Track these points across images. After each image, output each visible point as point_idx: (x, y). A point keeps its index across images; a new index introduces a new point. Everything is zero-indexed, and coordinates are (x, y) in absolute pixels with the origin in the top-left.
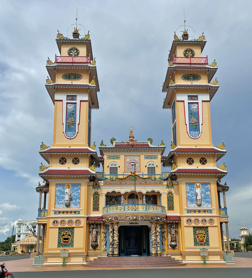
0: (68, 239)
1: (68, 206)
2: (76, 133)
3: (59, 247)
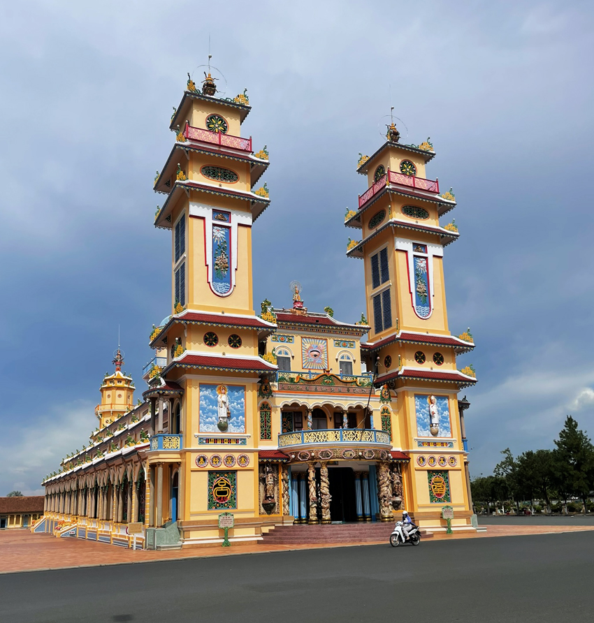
0: (225, 493)
1: (223, 428)
2: (233, 286)
3: (210, 508)
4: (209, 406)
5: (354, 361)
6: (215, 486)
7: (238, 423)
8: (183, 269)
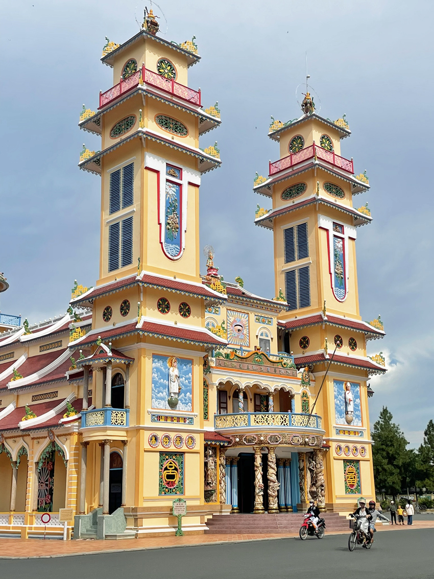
0: (172, 477)
1: (173, 404)
2: (182, 249)
3: (160, 494)
4: (160, 379)
5: (272, 339)
6: (165, 470)
7: (186, 400)
8: (128, 223)
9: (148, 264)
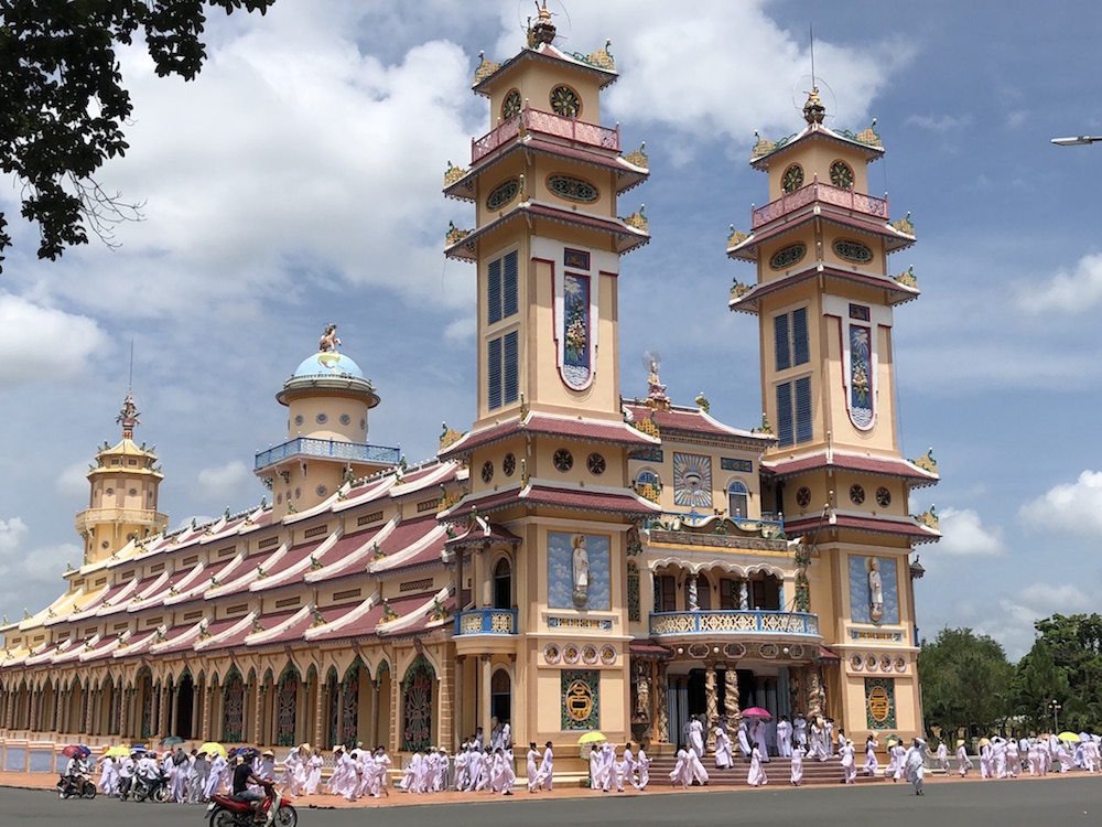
0: (582, 705)
2: (592, 374)
3: (563, 728)
5: (752, 494)
6: (570, 695)
8: (512, 339)
9: (539, 402)
